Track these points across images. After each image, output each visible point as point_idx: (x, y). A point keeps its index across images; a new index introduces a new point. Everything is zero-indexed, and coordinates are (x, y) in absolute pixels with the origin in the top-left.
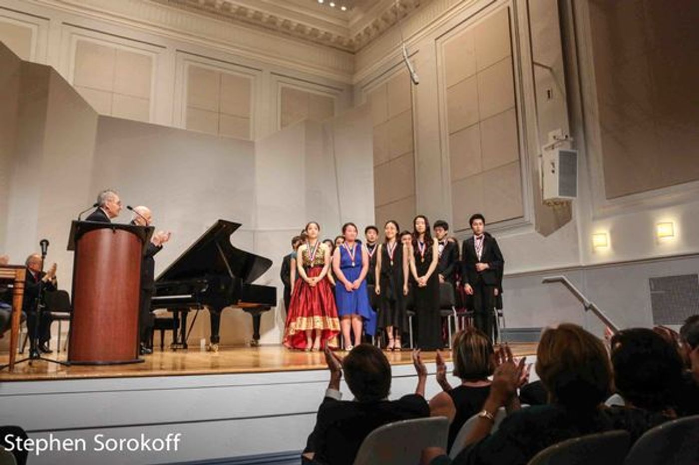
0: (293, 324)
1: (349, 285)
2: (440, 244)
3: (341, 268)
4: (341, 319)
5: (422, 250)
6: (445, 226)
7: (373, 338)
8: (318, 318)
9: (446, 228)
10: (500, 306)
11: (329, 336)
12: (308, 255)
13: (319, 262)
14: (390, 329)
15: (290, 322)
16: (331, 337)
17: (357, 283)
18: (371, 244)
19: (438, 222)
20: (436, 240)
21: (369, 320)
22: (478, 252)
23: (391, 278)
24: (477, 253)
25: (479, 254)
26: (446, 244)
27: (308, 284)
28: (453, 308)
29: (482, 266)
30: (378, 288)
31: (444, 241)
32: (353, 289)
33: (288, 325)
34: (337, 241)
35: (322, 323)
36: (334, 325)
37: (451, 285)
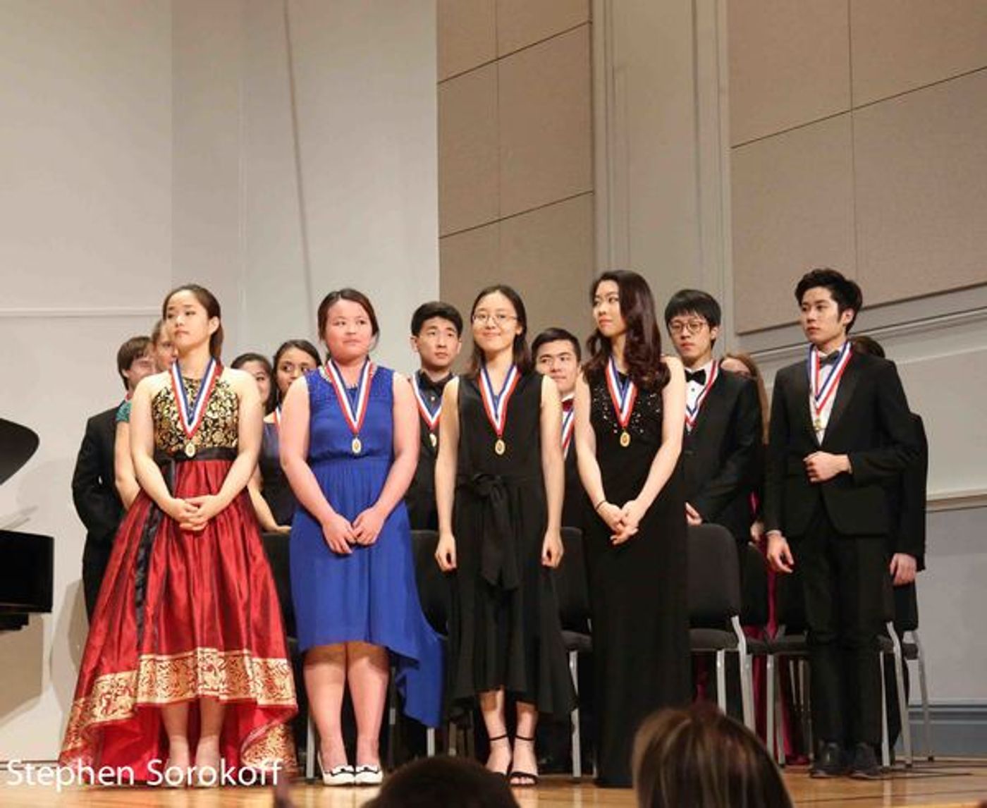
0: (106, 682)
1: (338, 528)
2: (689, 377)
3: (311, 461)
4: (300, 663)
5: (624, 400)
6: (708, 309)
7: (431, 734)
8: (209, 656)
9: (713, 321)
10: (908, 621)
11: (250, 728)
12: (177, 411)
13: (218, 437)
14: (494, 700)
15: (96, 673)
16: (260, 732)
17: (372, 521)
18: (436, 378)
19: (682, 294)
20: (675, 365)
21: (413, 663)
22: (818, 411)
23: (500, 505)
24: (814, 417)
25: (821, 419)
26: (711, 376)
27: (174, 523)
28: (736, 620)
29: (826, 464)
30: (447, 544)
31: (707, 367)
32: (356, 546)
33: (86, 687)
34: (283, 359)
35: (223, 675)
36: (270, 685)
37: (729, 537)
